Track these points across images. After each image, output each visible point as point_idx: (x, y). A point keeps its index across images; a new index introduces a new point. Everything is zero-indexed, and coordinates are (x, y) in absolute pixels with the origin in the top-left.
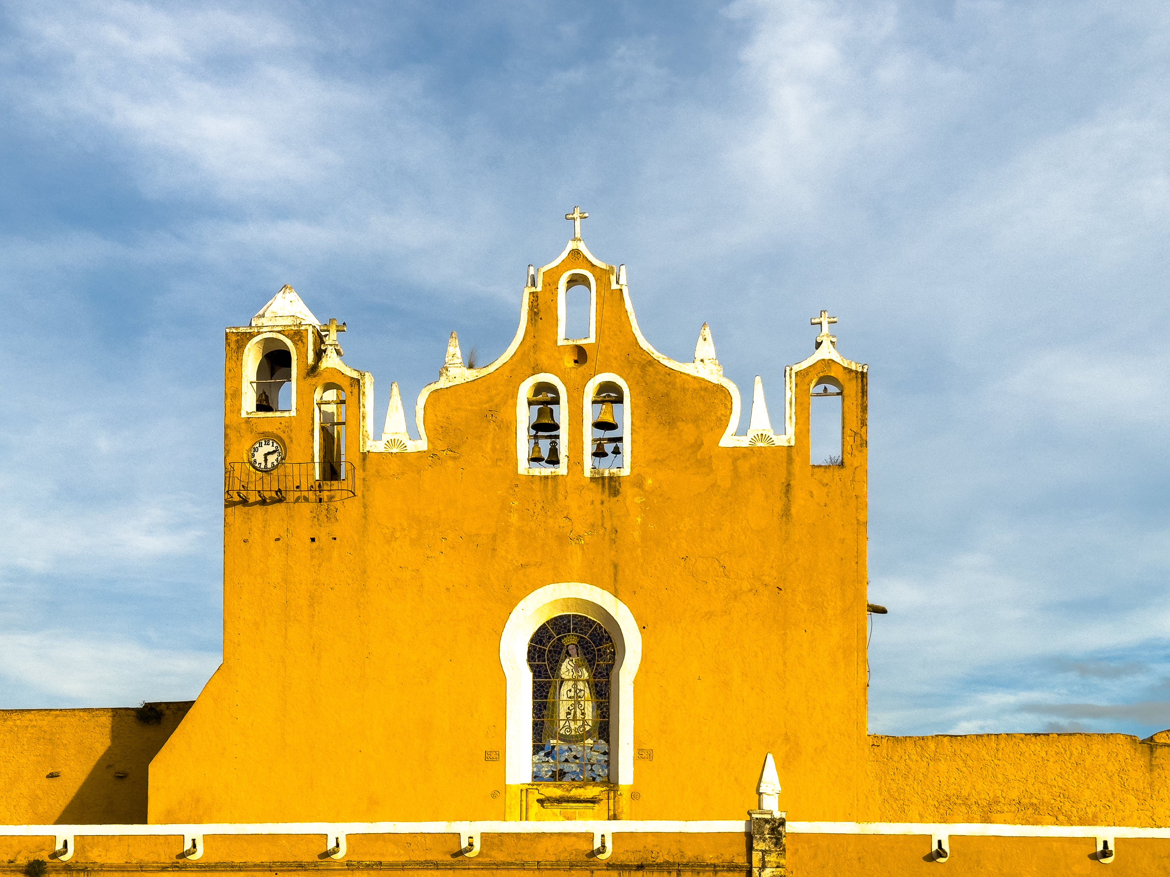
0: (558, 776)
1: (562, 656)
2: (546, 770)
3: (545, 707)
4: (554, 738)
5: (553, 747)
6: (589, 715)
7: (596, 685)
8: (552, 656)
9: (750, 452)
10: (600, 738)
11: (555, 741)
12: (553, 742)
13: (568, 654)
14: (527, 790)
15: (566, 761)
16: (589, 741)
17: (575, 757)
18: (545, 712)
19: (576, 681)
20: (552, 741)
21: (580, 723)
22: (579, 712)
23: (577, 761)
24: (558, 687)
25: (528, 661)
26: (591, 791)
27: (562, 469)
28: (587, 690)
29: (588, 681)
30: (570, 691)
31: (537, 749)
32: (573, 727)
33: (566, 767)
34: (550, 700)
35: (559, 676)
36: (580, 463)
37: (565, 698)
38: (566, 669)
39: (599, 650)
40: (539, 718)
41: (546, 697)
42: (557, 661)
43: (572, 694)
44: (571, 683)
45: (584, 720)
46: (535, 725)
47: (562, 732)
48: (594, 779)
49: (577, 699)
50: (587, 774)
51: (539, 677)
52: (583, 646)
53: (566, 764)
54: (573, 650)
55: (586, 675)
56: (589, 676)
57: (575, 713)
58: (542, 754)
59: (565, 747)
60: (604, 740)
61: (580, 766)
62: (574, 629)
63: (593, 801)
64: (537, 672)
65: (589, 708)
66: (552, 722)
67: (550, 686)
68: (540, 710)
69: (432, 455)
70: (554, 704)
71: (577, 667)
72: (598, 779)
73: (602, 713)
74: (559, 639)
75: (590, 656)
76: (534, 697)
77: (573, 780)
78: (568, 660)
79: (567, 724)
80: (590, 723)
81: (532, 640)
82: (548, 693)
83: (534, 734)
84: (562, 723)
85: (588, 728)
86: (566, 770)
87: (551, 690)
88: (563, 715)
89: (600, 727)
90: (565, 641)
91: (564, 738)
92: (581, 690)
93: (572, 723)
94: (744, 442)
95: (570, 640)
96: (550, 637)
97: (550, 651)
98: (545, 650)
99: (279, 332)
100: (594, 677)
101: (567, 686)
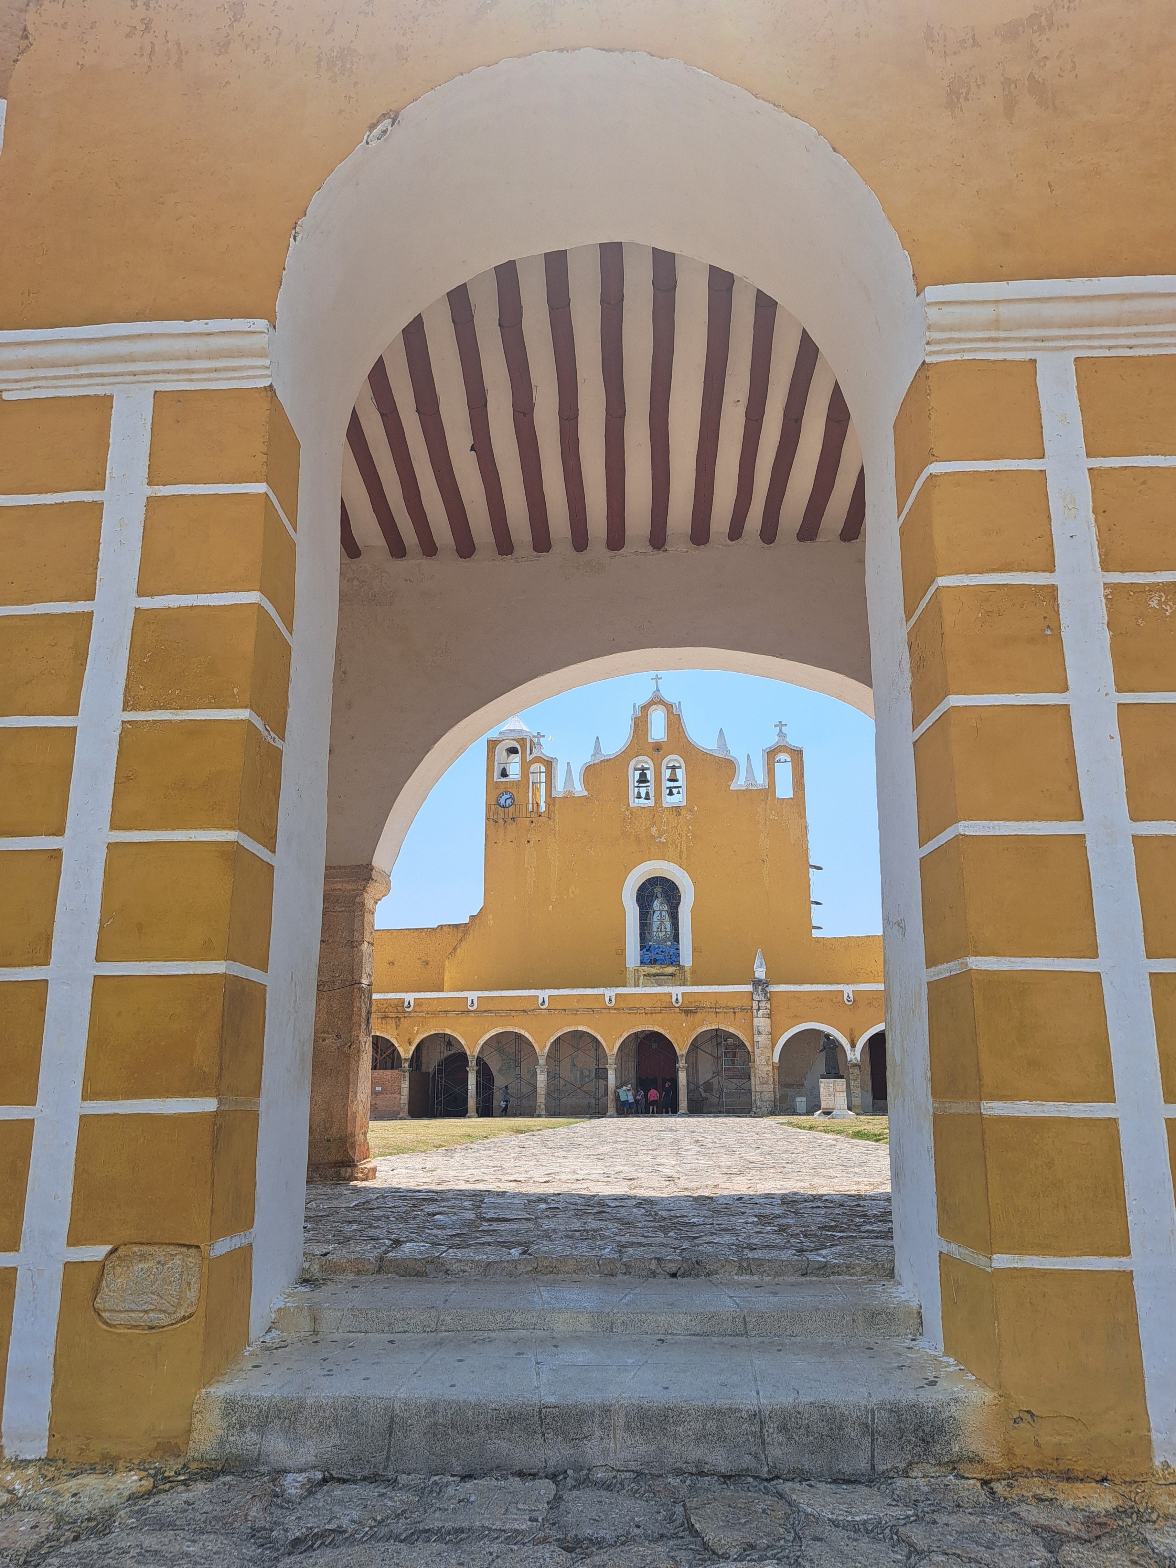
0: (653, 962)
1: (654, 898)
3: (646, 926)
4: (651, 941)
6: (668, 930)
9: (746, 791)
12: (650, 944)
13: (657, 897)
14: (637, 970)
16: (669, 943)
18: (646, 928)
19: (661, 911)
21: (664, 933)
22: (663, 928)
24: (652, 914)
25: (637, 901)
26: (670, 970)
27: (652, 803)
28: (667, 916)
29: (667, 911)
30: (659, 916)
31: (642, 947)
32: (660, 936)
33: (657, 957)
34: (648, 921)
35: (652, 909)
36: (661, 799)
37: (656, 920)
38: (656, 905)
41: (646, 920)
42: (651, 901)
43: (659, 918)
44: (659, 912)
45: (666, 931)
47: (655, 938)
48: (672, 963)
49: (662, 922)
52: (664, 892)
54: (659, 896)
55: (666, 908)
56: (668, 908)
57: (661, 928)
58: (645, 950)
61: (664, 956)
63: (673, 975)
65: (668, 924)
66: (649, 933)
67: (648, 914)
69: (589, 797)
70: (650, 923)
71: (661, 904)
72: (674, 963)
74: (652, 889)
75: (668, 898)
76: (640, 920)
78: (657, 900)
79: (658, 934)
80: (669, 933)
81: (638, 890)
82: (647, 918)
83: (640, 939)
84: (655, 933)
85: (668, 936)
86: (657, 959)
87: (649, 916)
88: (655, 930)
89: (674, 935)
90: (655, 891)
91: (655, 941)
92: (664, 916)
93: (660, 933)
94: (742, 787)
95: (658, 890)
99: (513, 739)
100: (671, 908)
101: (657, 914)
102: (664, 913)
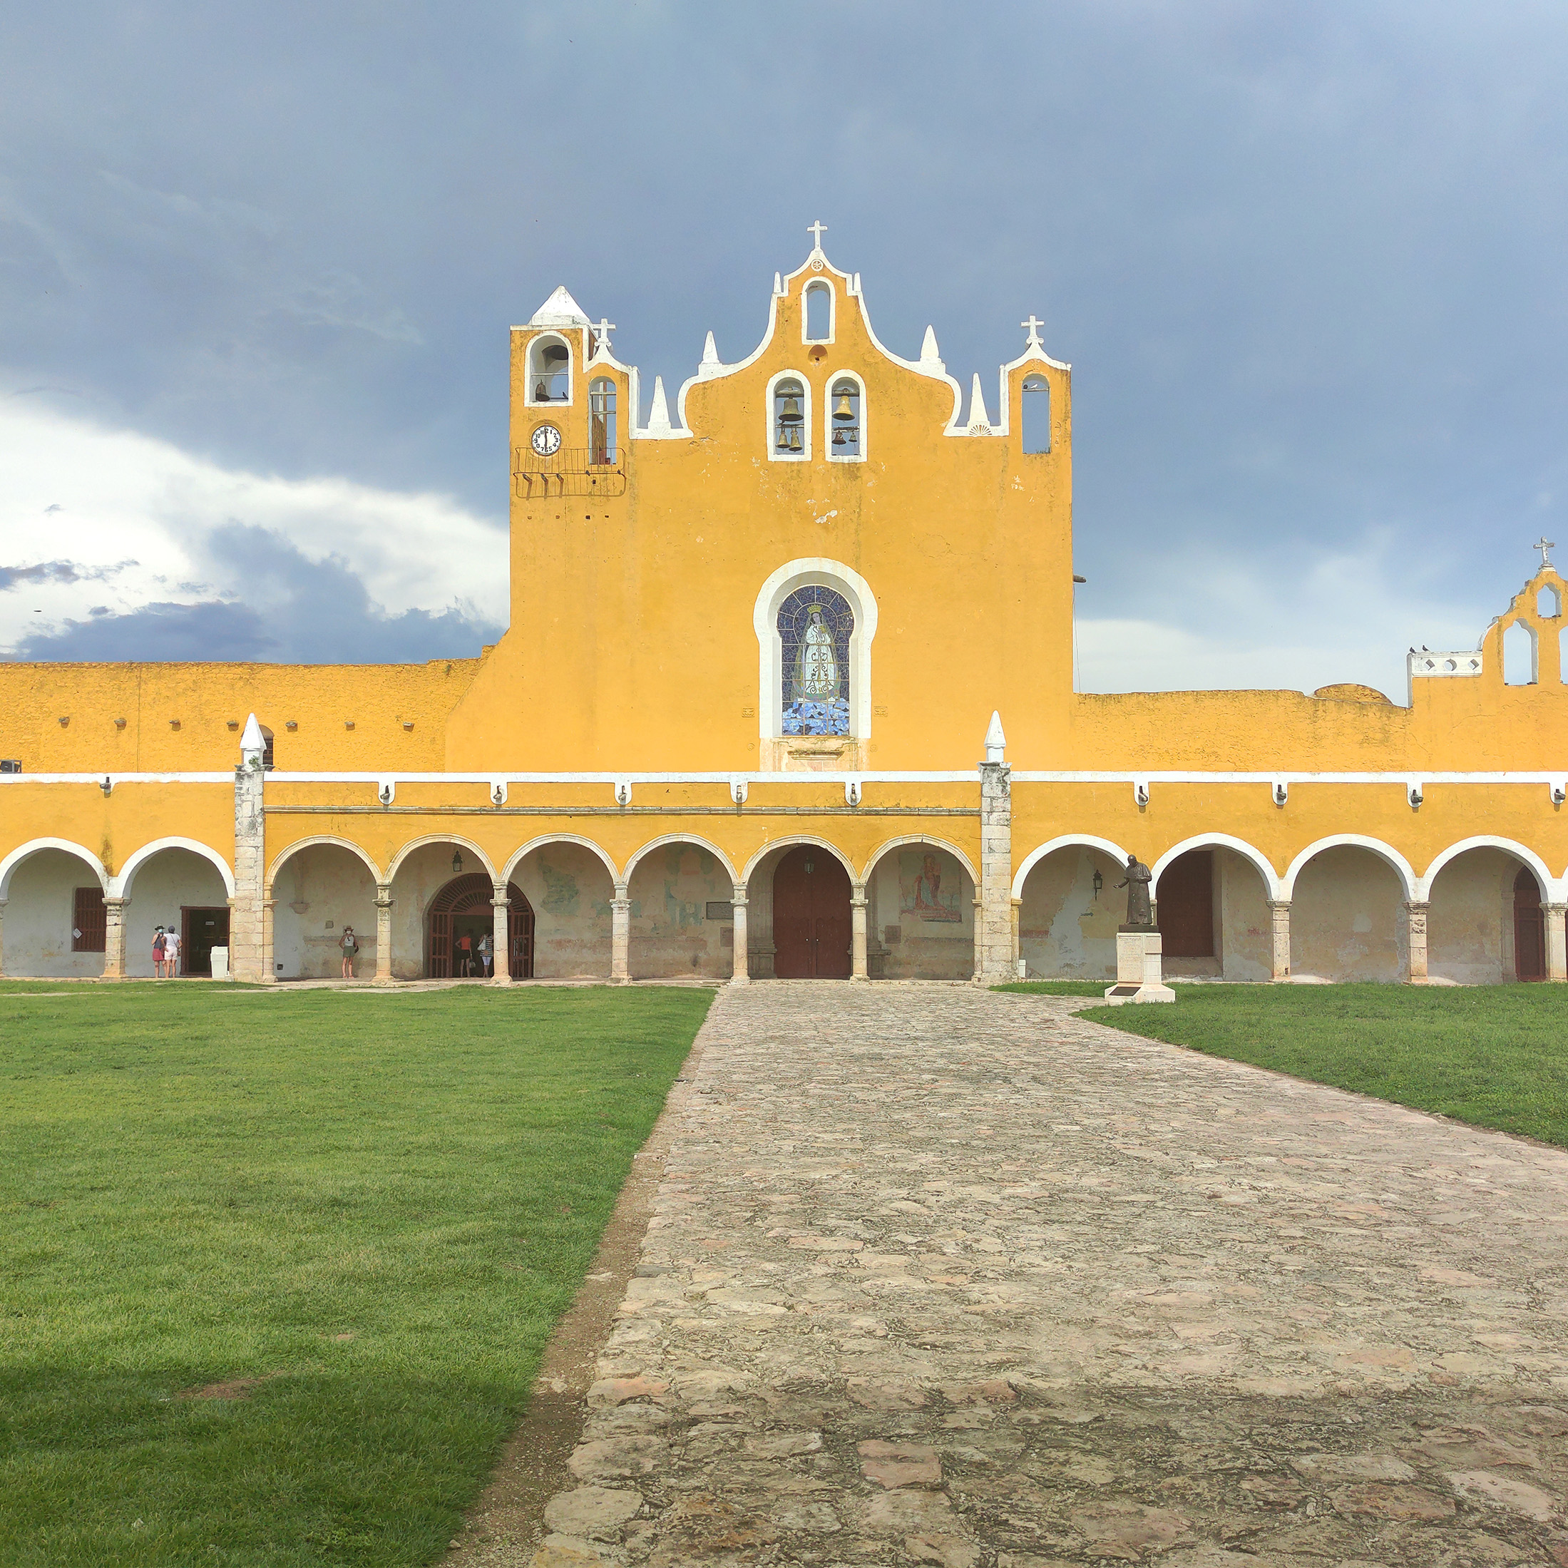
0: (805, 730)
1: (808, 624)
2: (794, 725)
3: (793, 669)
4: (801, 697)
6: (831, 676)
7: (838, 650)
9: (969, 442)
11: (802, 699)
12: (800, 700)
13: (813, 622)
14: (778, 743)
15: (812, 717)
16: (832, 699)
17: (820, 714)
18: (793, 674)
19: (819, 645)
21: (823, 683)
23: (821, 717)
24: (804, 651)
25: (778, 627)
27: (807, 456)
28: (830, 654)
29: (830, 646)
30: (815, 654)
31: (786, 706)
32: (817, 687)
34: (797, 662)
35: (805, 641)
36: (823, 451)
37: (811, 661)
38: (811, 634)
41: (794, 660)
42: (803, 628)
43: (816, 657)
44: (816, 647)
45: (827, 680)
46: (784, 684)
47: (808, 691)
49: (821, 664)
50: (831, 729)
51: (788, 642)
52: (825, 614)
53: (811, 720)
54: (817, 618)
55: (828, 641)
56: (831, 641)
57: (819, 674)
58: (790, 710)
61: (824, 721)
64: (786, 637)
65: (831, 669)
66: (799, 683)
67: (797, 650)
69: (691, 441)
70: (800, 666)
71: (820, 633)
75: (831, 623)
77: (818, 734)
78: (812, 627)
79: (812, 684)
80: (832, 683)
81: (781, 609)
82: (795, 656)
83: (783, 692)
84: (808, 683)
85: (830, 688)
86: (811, 725)
87: (798, 654)
88: (808, 677)
89: (841, 687)
90: (810, 610)
91: (808, 697)
92: (824, 654)
93: (817, 683)
94: (964, 432)
95: (815, 609)
96: (798, 606)
97: (796, 619)
98: (792, 618)
99: (558, 330)
100: (836, 641)
101: (812, 650)
102: (824, 650)
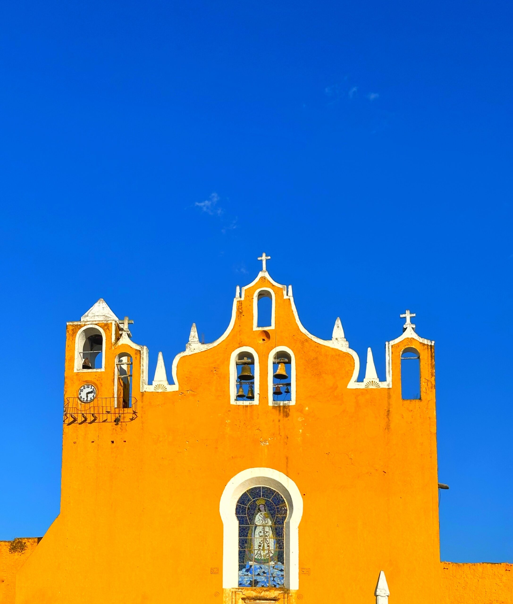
0: (254, 583)
1: (256, 511)
2: (246, 581)
3: (246, 542)
4: (251, 561)
5: (251, 566)
6: (272, 547)
7: (276, 529)
8: (250, 511)
9: (366, 391)
10: (278, 561)
11: (252, 563)
13: (259, 510)
14: (235, 592)
15: (259, 574)
16: (272, 563)
17: (264, 573)
18: (246, 545)
19: (264, 526)
20: (250, 563)
21: (266, 552)
22: (266, 545)
23: (265, 575)
24: (253, 530)
25: (236, 514)
26: (274, 594)
27: (256, 402)
28: (271, 532)
29: (271, 527)
30: (261, 532)
31: (241, 567)
32: (262, 554)
33: (259, 579)
34: (249, 538)
35: (254, 523)
36: (267, 398)
37: (258, 536)
38: (259, 519)
39: (278, 508)
40: (242, 548)
41: (247, 536)
42: (253, 515)
43: (262, 534)
44: (261, 527)
45: (269, 550)
46: (240, 552)
47: (256, 557)
48: (275, 586)
49: (265, 537)
50: (271, 583)
51: (243, 524)
52: (268, 505)
53: (258, 577)
54: (262, 508)
55: (270, 523)
56: (272, 523)
57: (264, 545)
58: (244, 570)
59: (258, 566)
60: (281, 562)
62: (263, 495)
63: (275, 599)
64: (241, 521)
65: (272, 542)
66: (250, 551)
67: (249, 529)
68: (243, 544)
69: (180, 393)
70: (251, 540)
71: (265, 518)
72: (278, 586)
73: (280, 546)
76: (240, 536)
77: (263, 586)
78: (259, 514)
79: (259, 552)
80: (273, 552)
81: (238, 502)
82: (248, 533)
83: (239, 558)
84: (256, 552)
85: (271, 555)
86: (258, 580)
87: (250, 532)
89: (279, 555)
90: (258, 503)
91: (256, 561)
92: (267, 532)
93: (262, 552)
94: (361, 386)
95: (261, 502)
96: (249, 500)
97: (249, 508)
98: (246, 508)
99: (96, 324)
100: (275, 524)
102: (267, 529)
